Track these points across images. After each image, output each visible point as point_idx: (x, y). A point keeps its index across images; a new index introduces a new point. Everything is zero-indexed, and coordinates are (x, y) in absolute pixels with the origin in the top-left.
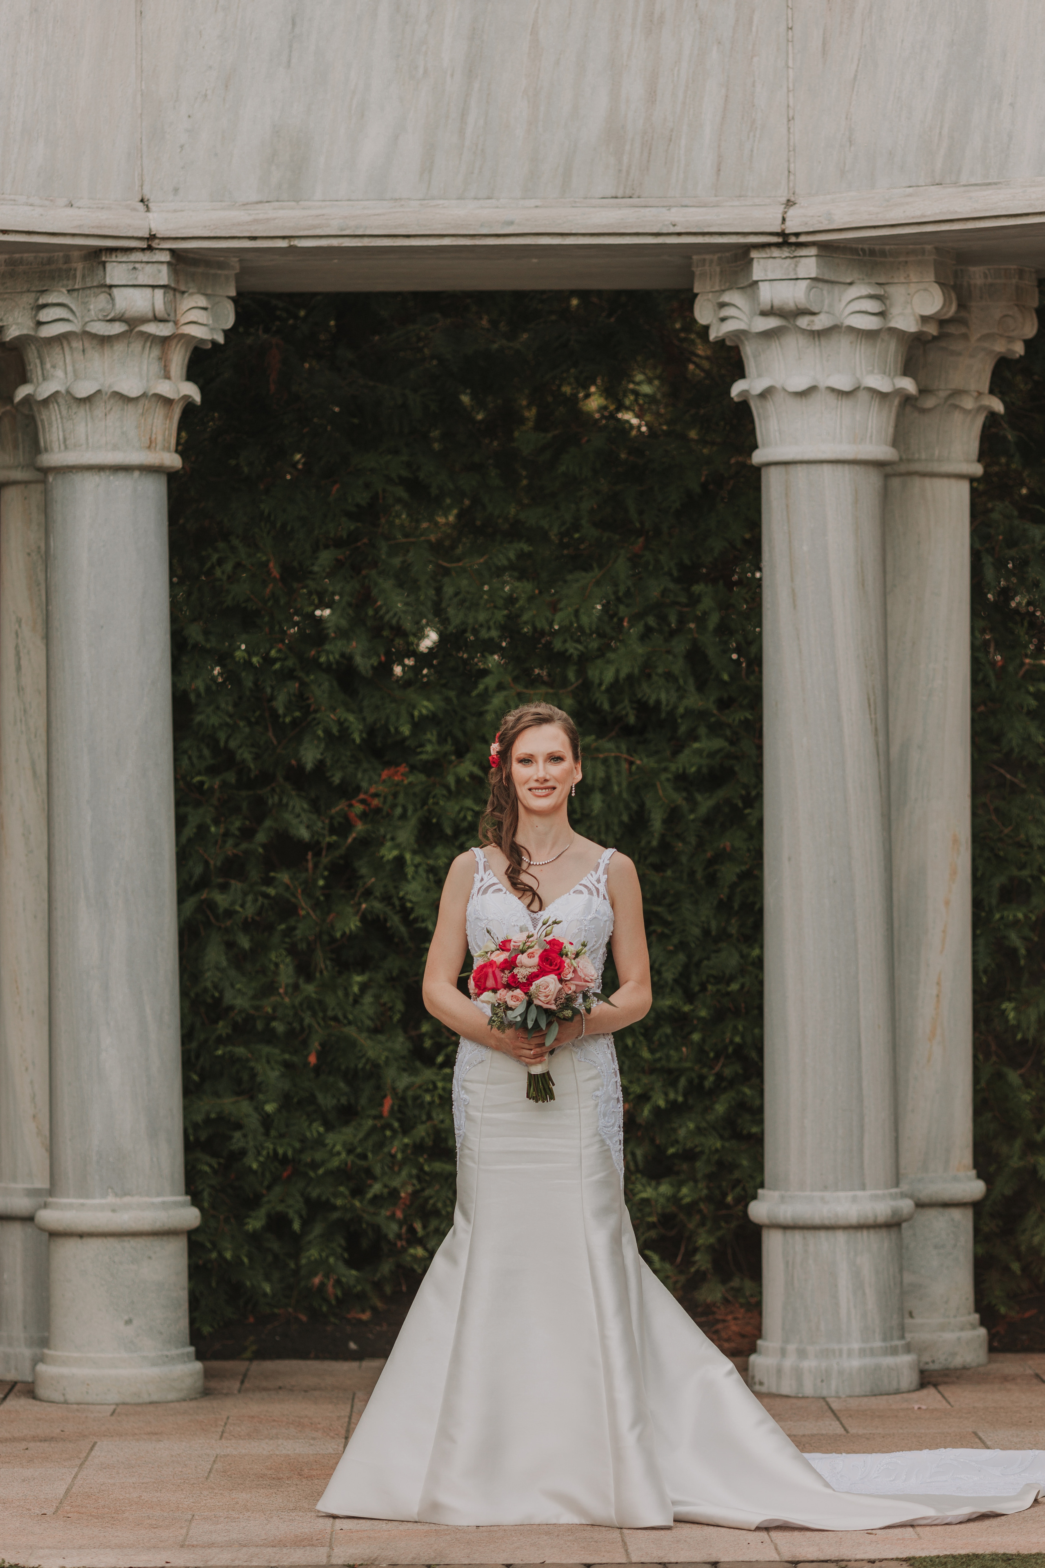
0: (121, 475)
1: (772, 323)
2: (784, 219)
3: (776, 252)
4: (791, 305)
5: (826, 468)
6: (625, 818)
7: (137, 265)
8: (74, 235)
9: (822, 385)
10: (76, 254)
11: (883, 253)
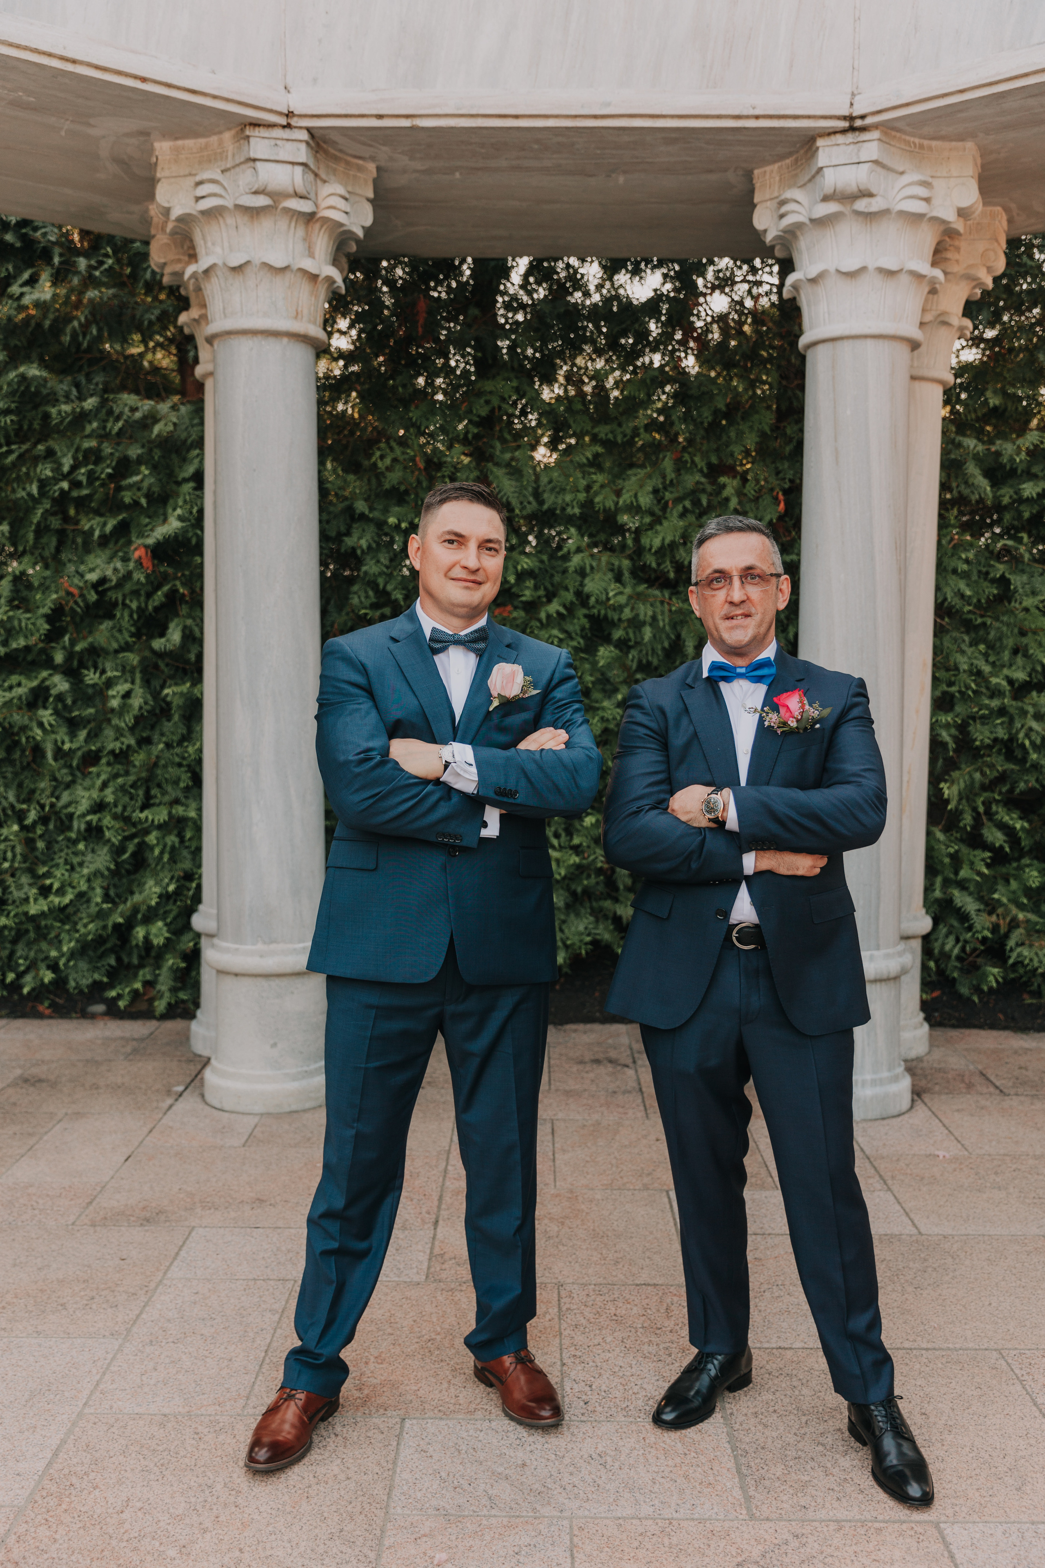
0: (272, 340)
1: (832, 207)
2: (852, 104)
3: (840, 138)
4: (853, 188)
5: (870, 342)
6: (666, 644)
7: (279, 142)
8: (215, 97)
9: (871, 266)
10: (227, 136)
11: (930, 148)
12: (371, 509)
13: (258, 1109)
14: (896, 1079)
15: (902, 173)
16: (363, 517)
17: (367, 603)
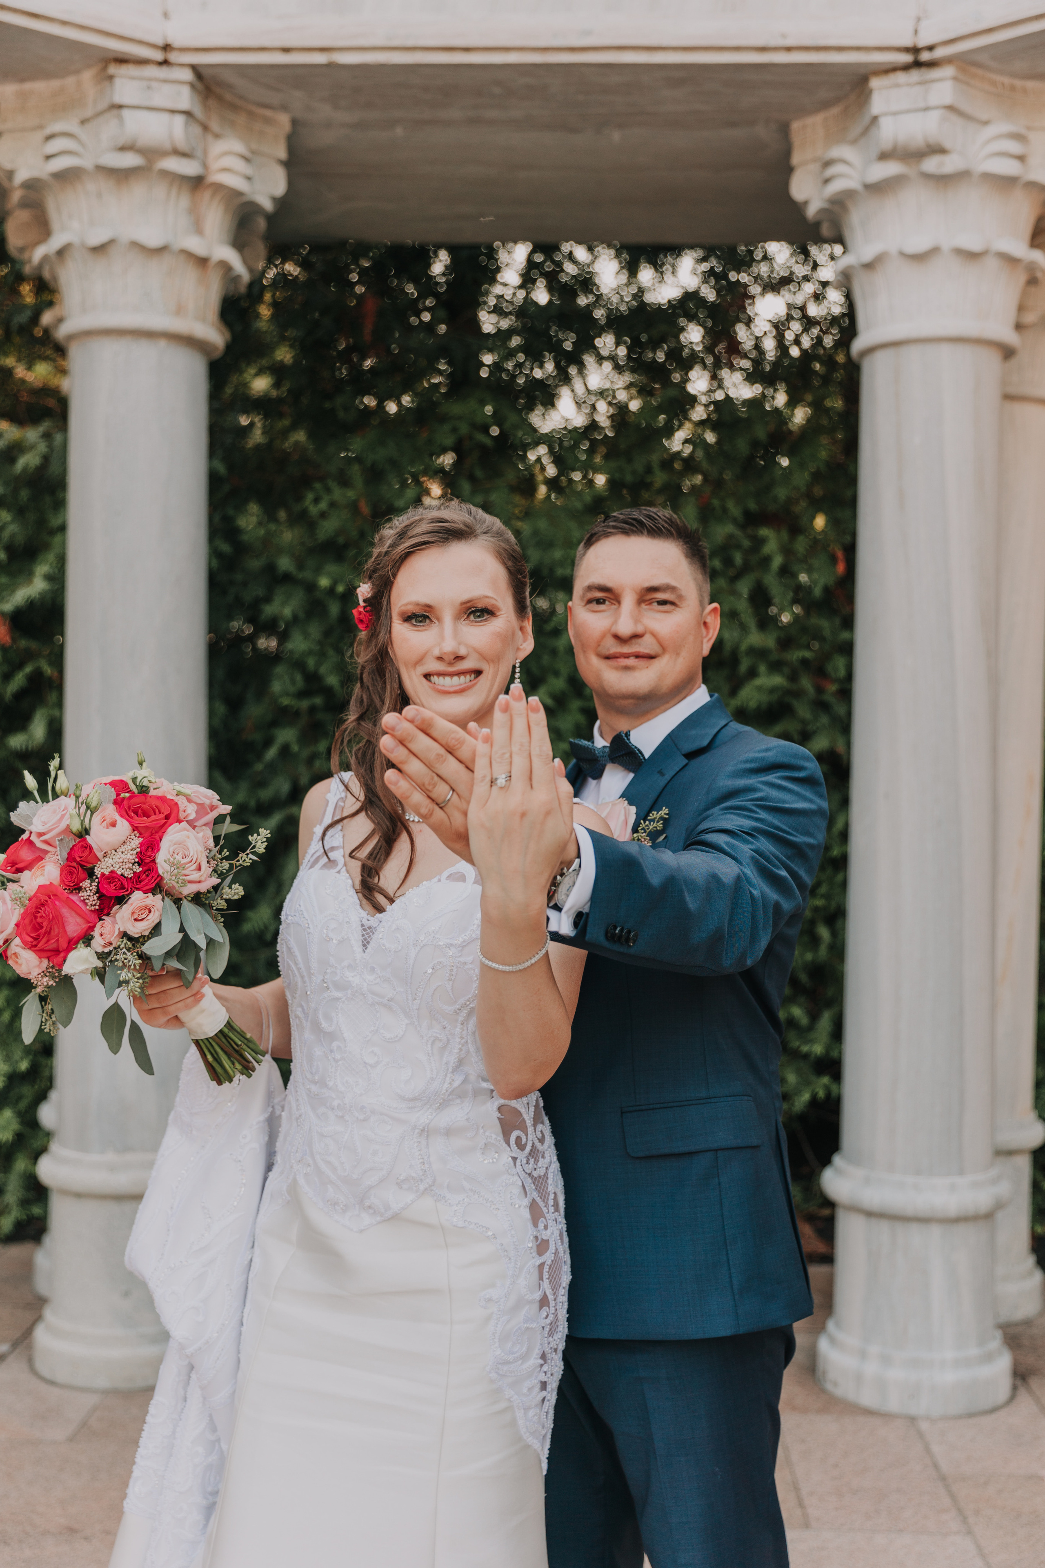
0: (144, 343)
1: (891, 169)
2: (916, 32)
3: (901, 77)
4: (920, 142)
5: (945, 350)
7: (154, 84)
8: (64, 23)
9: (947, 245)
10: (88, 76)
11: (1025, 91)
12: (301, 566)
13: (102, 1382)
14: (988, 1358)
15: (986, 123)
16: (287, 578)
17: (292, 689)
